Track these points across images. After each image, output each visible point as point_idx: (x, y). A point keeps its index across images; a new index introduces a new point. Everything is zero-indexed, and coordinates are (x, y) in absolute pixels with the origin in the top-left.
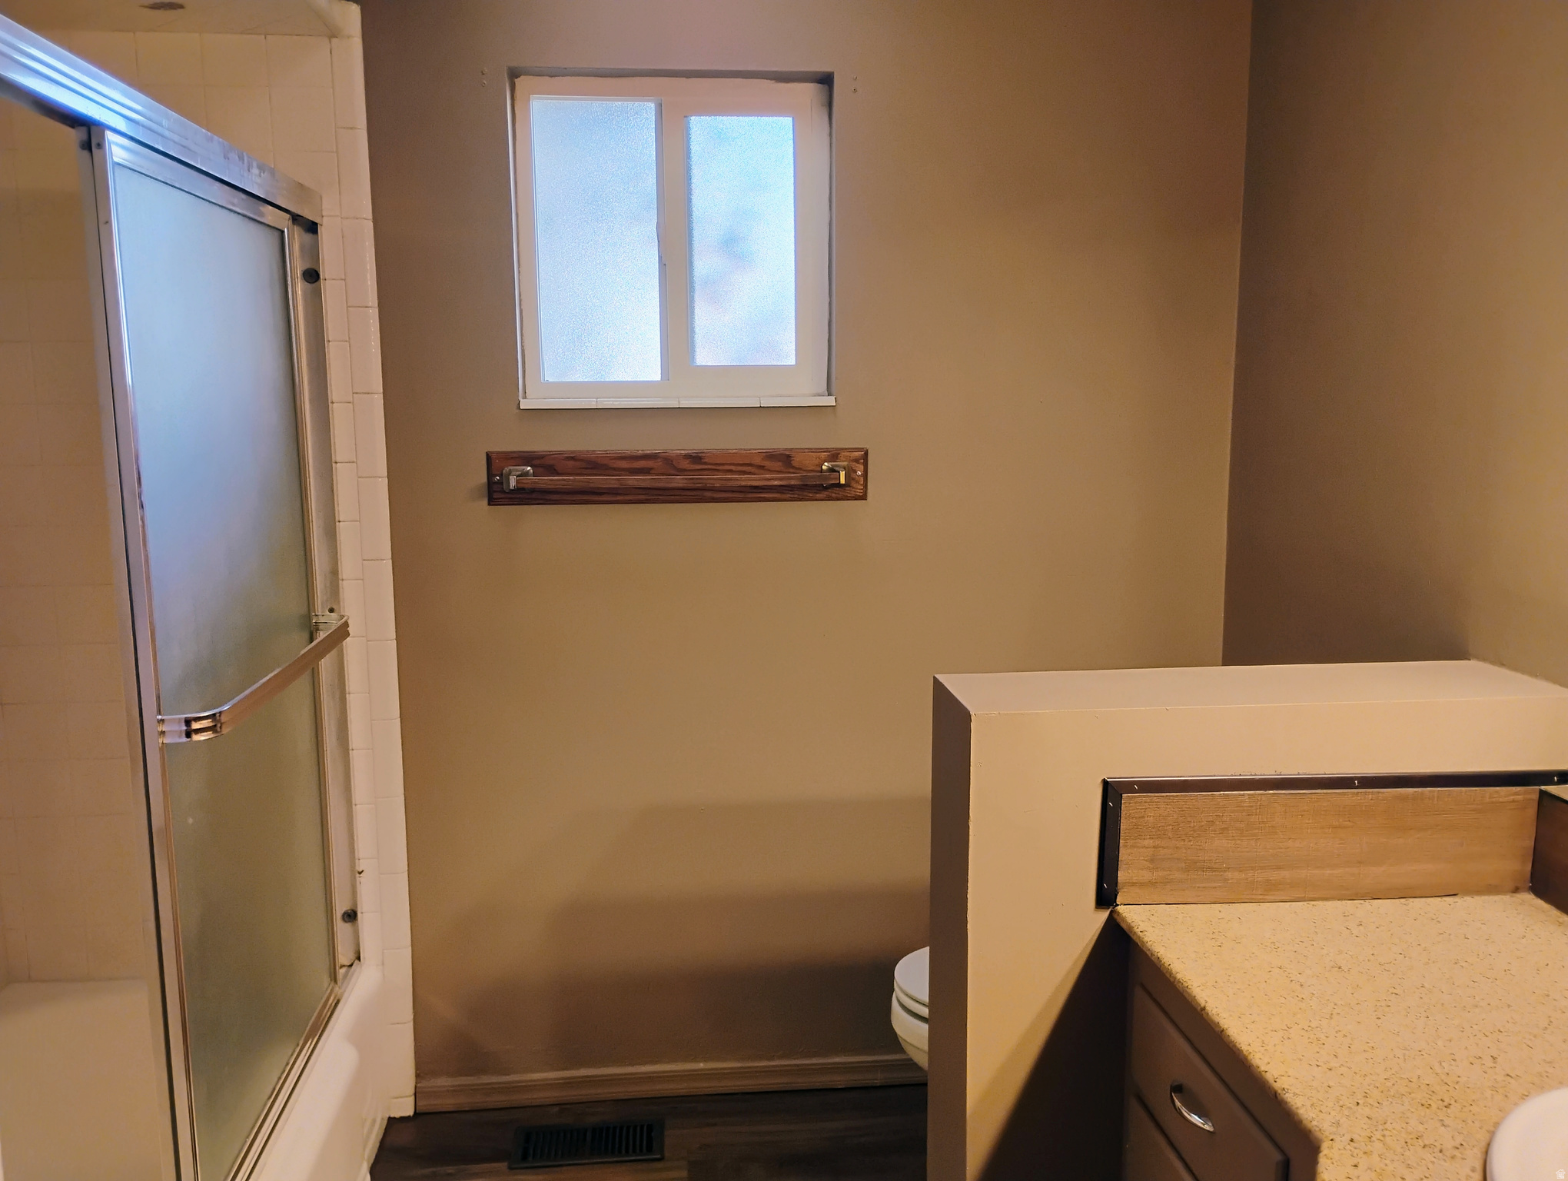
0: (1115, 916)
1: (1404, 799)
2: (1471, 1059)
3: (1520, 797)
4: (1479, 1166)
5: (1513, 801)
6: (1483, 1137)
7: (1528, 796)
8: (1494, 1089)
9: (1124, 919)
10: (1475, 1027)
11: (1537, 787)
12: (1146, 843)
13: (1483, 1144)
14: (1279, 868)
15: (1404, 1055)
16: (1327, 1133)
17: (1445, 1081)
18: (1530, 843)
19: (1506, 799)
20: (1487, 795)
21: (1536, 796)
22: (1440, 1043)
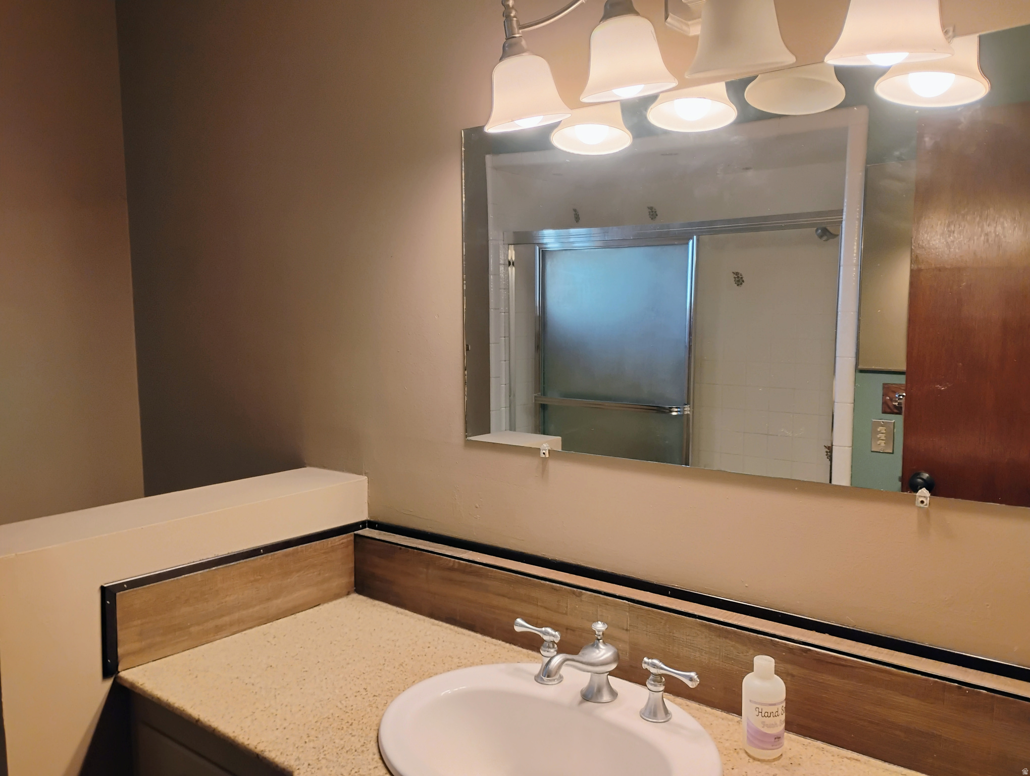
0: (118, 681)
1: (287, 555)
2: (355, 694)
3: (345, 540)
4: (376, 750)
5: (342, 543)
6: (374, 735)
7: (349, 539)
8: (370, 706)
9: (126, 681)
10: (351, 675)
11: (352, 533)
12: (135, 623)
13: (374, 738)
14: (222, 616)
15: (321, 704)
16: (294, 767)
17: (346, 711)
18: (352, 565)
19: (338, 543)
20: (330, 543)
21: (352, 538)
22: (337, 691)
